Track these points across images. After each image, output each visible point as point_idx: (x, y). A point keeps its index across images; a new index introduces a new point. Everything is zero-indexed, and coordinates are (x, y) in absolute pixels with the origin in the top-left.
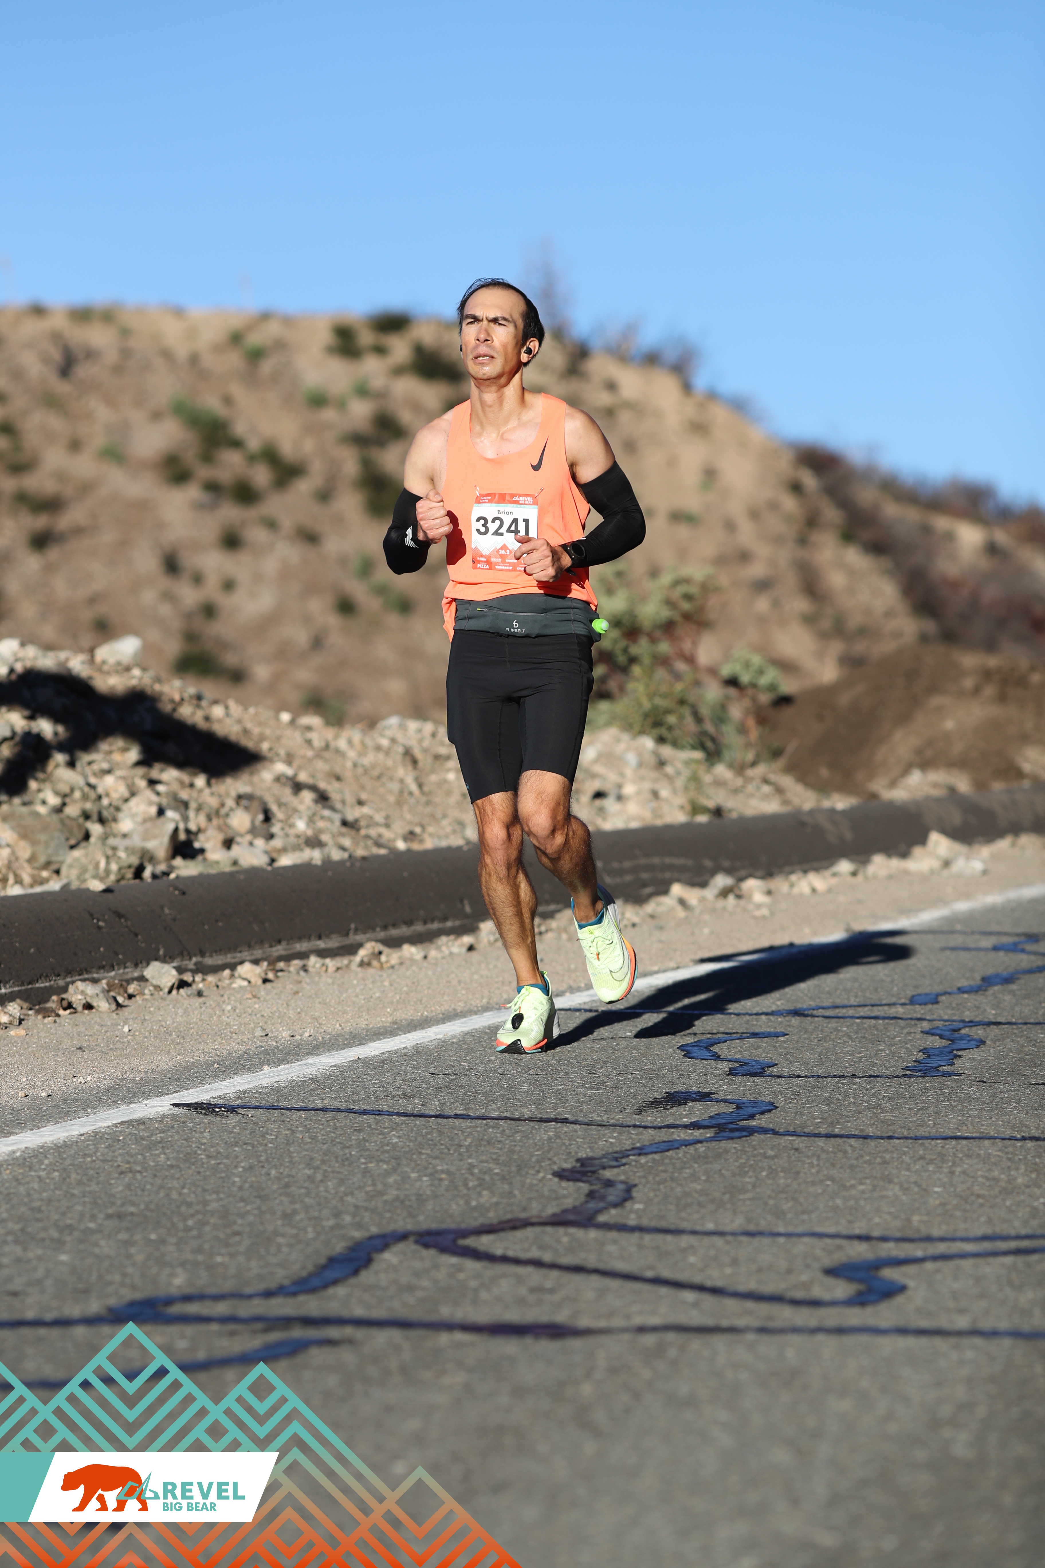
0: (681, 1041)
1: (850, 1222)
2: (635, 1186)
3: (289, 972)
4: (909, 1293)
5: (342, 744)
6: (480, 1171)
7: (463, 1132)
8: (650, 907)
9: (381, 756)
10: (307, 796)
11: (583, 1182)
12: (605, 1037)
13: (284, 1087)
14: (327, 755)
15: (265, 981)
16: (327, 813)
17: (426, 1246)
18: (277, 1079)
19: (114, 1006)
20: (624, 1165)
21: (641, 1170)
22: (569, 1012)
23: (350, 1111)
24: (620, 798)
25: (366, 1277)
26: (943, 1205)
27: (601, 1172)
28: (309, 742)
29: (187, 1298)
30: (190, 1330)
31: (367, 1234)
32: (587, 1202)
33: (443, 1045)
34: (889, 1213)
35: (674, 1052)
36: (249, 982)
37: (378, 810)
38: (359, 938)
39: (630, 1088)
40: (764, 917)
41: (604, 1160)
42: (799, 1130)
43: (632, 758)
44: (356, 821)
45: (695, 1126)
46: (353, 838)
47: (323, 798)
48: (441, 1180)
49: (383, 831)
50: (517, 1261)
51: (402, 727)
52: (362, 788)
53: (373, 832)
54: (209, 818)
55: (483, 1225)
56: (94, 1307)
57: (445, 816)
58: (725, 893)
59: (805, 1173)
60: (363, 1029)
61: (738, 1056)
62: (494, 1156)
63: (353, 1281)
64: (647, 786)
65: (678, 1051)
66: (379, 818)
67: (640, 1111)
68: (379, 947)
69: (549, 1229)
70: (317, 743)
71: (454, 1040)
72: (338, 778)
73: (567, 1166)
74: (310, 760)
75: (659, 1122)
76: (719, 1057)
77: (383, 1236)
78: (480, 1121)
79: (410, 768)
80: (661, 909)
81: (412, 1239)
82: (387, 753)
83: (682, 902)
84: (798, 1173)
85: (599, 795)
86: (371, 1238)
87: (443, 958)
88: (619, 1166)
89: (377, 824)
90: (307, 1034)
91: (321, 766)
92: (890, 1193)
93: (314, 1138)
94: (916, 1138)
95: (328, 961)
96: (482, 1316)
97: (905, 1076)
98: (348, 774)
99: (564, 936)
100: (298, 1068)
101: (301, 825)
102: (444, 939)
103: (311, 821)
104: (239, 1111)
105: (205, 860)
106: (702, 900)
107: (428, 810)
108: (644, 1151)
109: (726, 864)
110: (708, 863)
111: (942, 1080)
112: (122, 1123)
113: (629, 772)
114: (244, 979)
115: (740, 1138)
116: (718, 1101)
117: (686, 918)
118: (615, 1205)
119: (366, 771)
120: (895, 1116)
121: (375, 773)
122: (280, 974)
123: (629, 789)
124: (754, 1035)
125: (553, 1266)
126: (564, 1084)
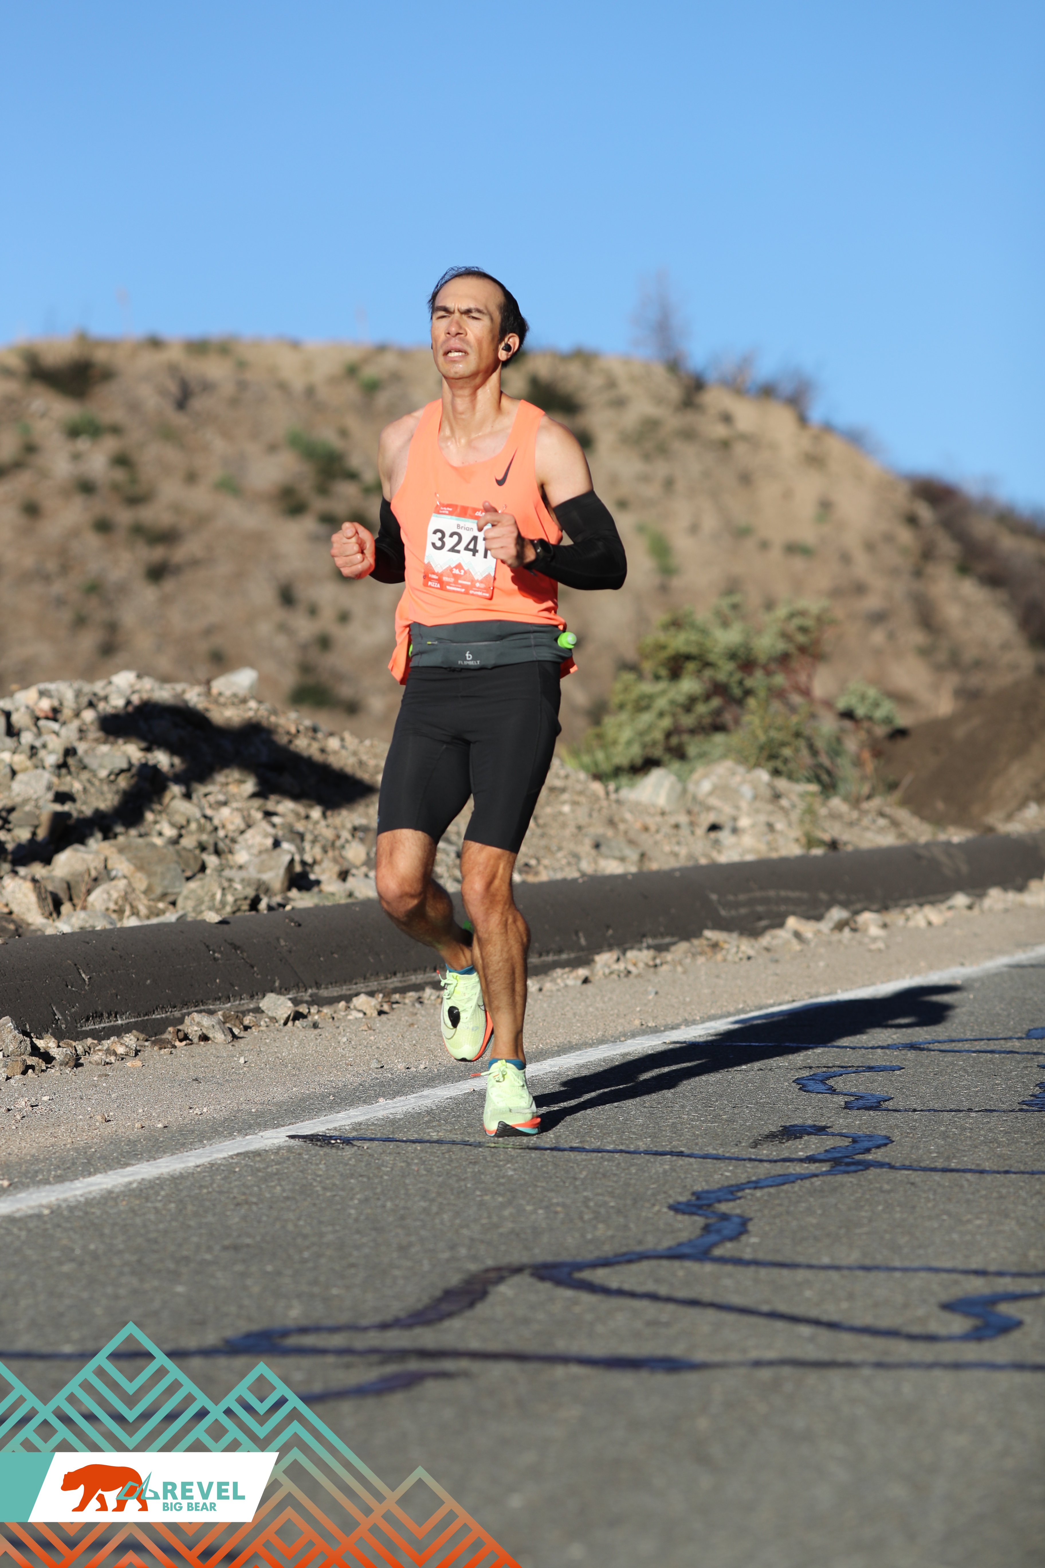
0: (797, 1074)
1: (967, 1256)
2: (751, 1219)
3: (405, 1004)
4: (1024, 1328)
6: (596, 1204)
7: (578, 1165)
8: (766, 940)
11: (699, 1215)
13: (399, 1119)
15: (381, 1013)
17: (542, 1278)
18: (393, 1111)
19: (230, 1038)
20: (740, 1198)
21: (756, 1203)
23: (466, 1143)
24: (735, 831)
25: (482, 1309)
27: (717, 1205)
29: (303, 1330)
30: (306, 1362)
31: (482, 1267)
32: (702, 1236)
34: (1006, 1248)
35: (790, 1086)
36: (365, 1014)
39: (746, 1121)
40: (880, 951)
41: (720, 1194)
42: (915, 1164)
43: (747, 791)
45: (811, 1159)
48: (556, 1213)
50: (633, 1295)
54: (325, 851)
55: (598, 1258)
56: (211, 1338)
57: (560, 849)
58: (840, 926)
59: (921, 1207)
61: (854, 1090)
62: (610, 1189)
63: (469, 1314)
64: (762, 818)
65: (794, 1085)
67: (755, 1144)
69: (665, 1263)
71: (570, 1073)
73: (683, 1199)
75: (774, 1155)
76: (835, 1090)
77: (498, 1269)
78: (595, 1154)
80: (775, 942)
81: (528, 1271)
83: (797, 935)
84: (914, 1207)
85: (714, 828)
86: (487, 1270)
87: (558, 990)
88: (734, 1200)
90: (422, 1066)
92: (1007, 1228)
93: (429, 1171)
94: (1033, 1173)
96: (598, 1350)
97: (1021, 1110)
99: (680, 969)
100: (413, 1100)
102: (559, 971)
104: (355, 1143)
105: (321, 891)
106: (818, 932)
107: (543, 842)
108: (760, 1185)
109: (842, 897)
110: (823, 896)
112: (238, 1155)
113: (744, 805)
114: (360, 1011)
115: (856, 1172)
116: (833, 1135)
117: (802, 951)
118: (731, 1239)
120: (1011, 1151)
122: (395, 1006)
123: (744, 822)
124: (870, 1069)
125: (669, 1300)
126: (680, 1117)
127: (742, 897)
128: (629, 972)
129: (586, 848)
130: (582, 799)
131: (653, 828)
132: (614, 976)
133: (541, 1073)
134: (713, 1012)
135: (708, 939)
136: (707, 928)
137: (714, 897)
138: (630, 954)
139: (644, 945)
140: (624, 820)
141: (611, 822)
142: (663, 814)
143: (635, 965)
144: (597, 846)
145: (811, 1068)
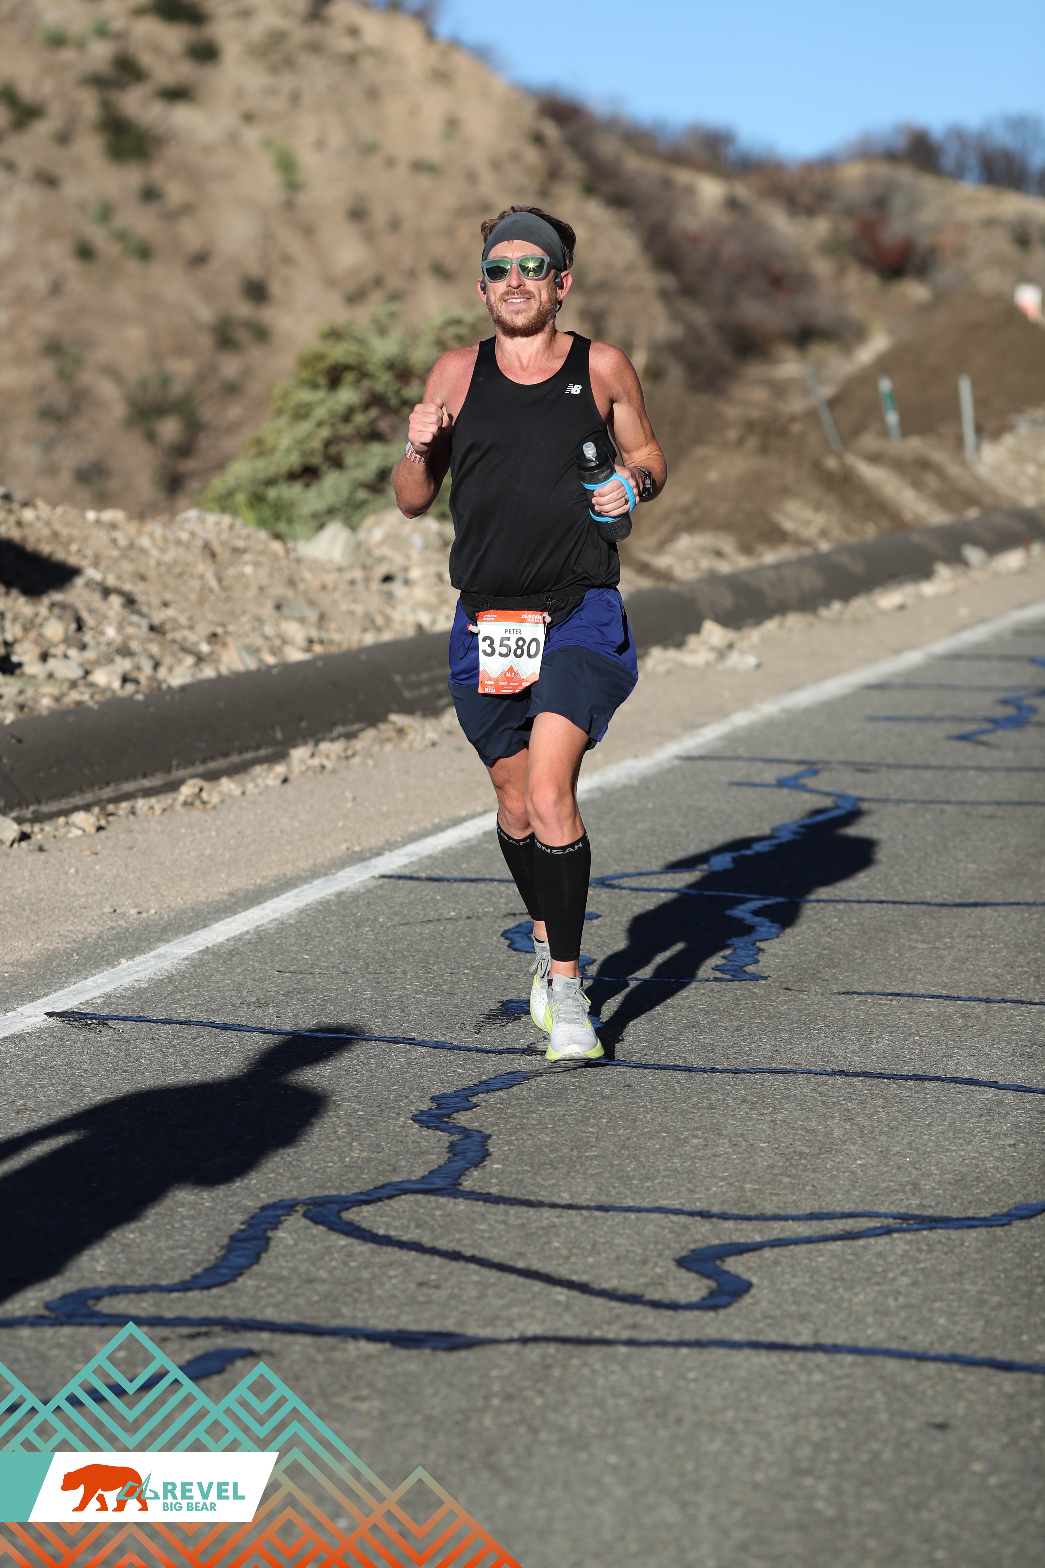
0: (503, 924)
1: (691, 1191)
2: (490, 1136)
3: (120, 816)
4: (753, 1291)
5: (145, 542)
6: (346, 1114)
8: (447, 720)
9: (181, 551)
10: (116, 601)
11: (442, 1131)
12: (431, 919)
13: (144, 989)
14: (132, 554)
15: (100, 828)
16: (135, 618)
17: (314, 1220)
18: (136, 977)
20: (476, 1106)
21: (492, 1113)
22: (392, 880)
23: (212, 1025)
24: (407, 582)
25: (268, 1264)
26: (771, 1167)
27: (455, 1115)
28: (114, 541)
29: (114, 1291)
31: (259, 1204)
32: (450, 1160)
33: (283, 927)
34: (723, 1179)
35: (498, 942)
36: (84, 831)
37: (182, 612)
38: (181, 773)
39: (465, 993)
41: (457, 1099)
42: (628, 1058)
43: (417, 541)
44: (163, 624)
45: (532, 1049)
46: (161, 644)
47: (130, 602)
49: (187, 633)
50: (401, 1245)
51: (201, 520)
52: (166, 586)
53: (178, 635)
54: (25, 629)
55: (361, 1193)
57: (244, 612)
59: (641, 1120)
60: (204, 904)
63: (256, 1268)
64: (433, 569)
65: (502, 940)
66: (183, 620)
67: (479, 1028)
68: (199, 782)
69: (420, 1196)
70: (122, 541)
71: (292, 921)
72: (143, 578)
73: (424, 1107)
74: (116, 561)
75: (498, 1045)
77: (273, 1206)
79: (209, 562)
81: (301, 1209)
82: (187, 546)
84: (635, 1121)
86: (263, 1208)
87: (261, 794)
88: (471, 1109)
89: (181, 627)
90: (152, 911)
91: (127, 567)
92: (720, 1150)
93: (185, 1063)
94: (736, 1072)
95: (153, 801)
96: (382, 1325)
97: (716, 979)
98: (152, 574)
99: (370, 762)
100: (153, 961)
101: (111, 632)
102: (258, 770)
103: (120, 628)
104: (111, 1023)
105: (24, 676)
107: (228, 607)
108: (491, 1087)
111: (750, 985)
113: (415, 554)
114: (79, 828)
118: (476, 1166)
119: (169, 568)
120: (713, 1039)
121: (177, 570)
122: (111, 818)
123: (415, 574)
125: (433, 1251)
126: (404, 988)
127: (424, 676)
128: (323, 767)
129: (267, 611)
130: (263, 559)
131: (330, 586)
132: (310, 773)
133: (265, 921)
134: (412, 828)
135: (394, 723)
136: (392, 711)
137: (398, 678)
138: (324, 746)
139: (335, 733)
140: (303, 580)
141: (291, 583)
142: (340, 570)
143: (327, 756)
144: (278, 607)
145: (514, 915)
